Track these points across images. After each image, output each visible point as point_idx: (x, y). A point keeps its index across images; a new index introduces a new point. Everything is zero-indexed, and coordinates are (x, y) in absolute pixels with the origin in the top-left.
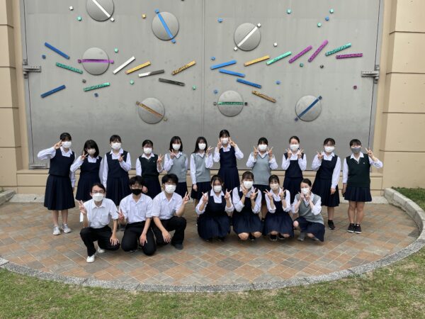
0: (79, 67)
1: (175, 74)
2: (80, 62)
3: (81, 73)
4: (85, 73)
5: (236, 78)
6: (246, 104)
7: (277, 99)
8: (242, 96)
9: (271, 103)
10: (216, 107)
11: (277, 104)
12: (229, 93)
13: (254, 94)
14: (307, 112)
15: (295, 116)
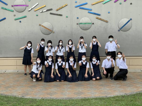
0: (12, 9)
1: (58, 10)
2: (12, 6)
3: (13, 11)
4: (15, 11)
5: (88, 11)
6: (93, 24)
7: (109, 21)
8: (91, 20)
9: (106, 23)
10: (78, 25)
11: (108, 23)
12: (84, 19)
13: (97, 18)
14: (124, 27)
15: (118, 29)
